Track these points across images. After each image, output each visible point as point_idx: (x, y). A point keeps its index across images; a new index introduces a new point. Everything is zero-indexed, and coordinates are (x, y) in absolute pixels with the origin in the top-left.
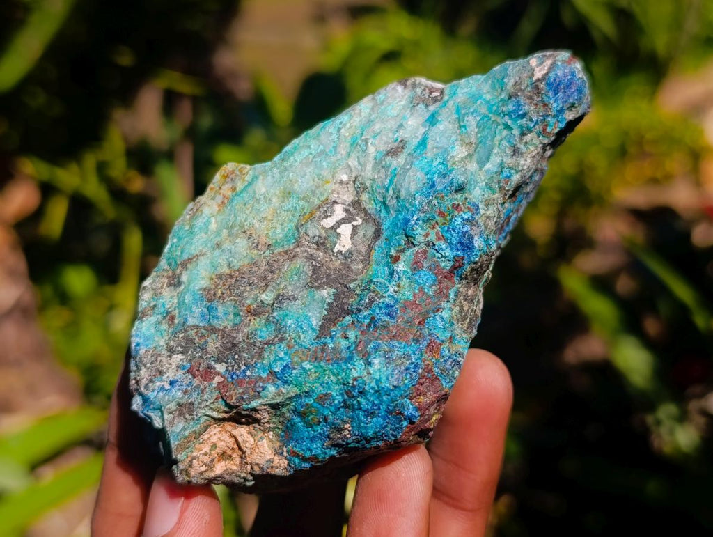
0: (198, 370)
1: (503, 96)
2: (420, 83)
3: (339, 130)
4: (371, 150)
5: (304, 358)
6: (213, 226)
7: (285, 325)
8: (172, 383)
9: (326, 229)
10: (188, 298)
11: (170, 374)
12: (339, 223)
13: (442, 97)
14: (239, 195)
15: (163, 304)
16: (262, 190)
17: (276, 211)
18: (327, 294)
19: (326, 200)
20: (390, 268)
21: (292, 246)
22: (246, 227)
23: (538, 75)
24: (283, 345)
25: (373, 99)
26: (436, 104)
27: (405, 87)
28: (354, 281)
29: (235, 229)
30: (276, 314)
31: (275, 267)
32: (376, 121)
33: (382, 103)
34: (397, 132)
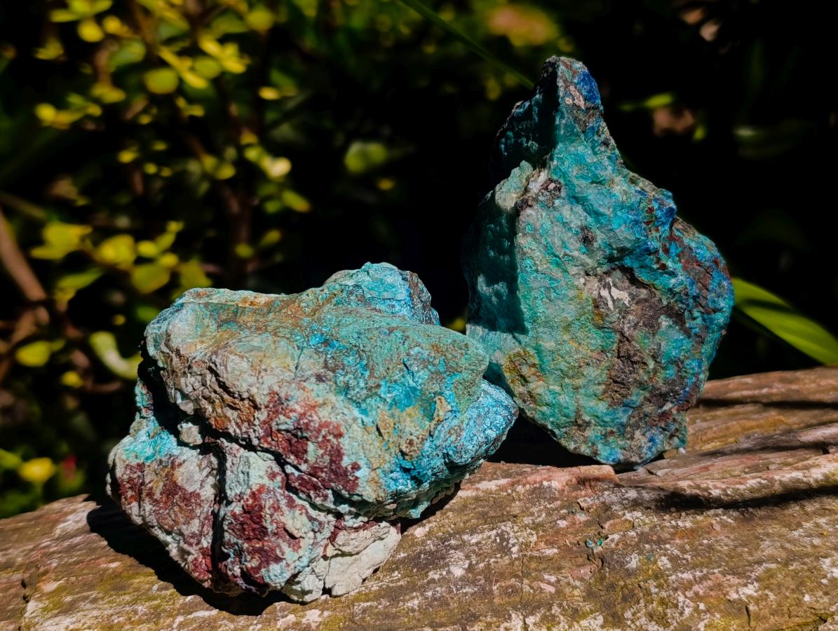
0: (655, 421)
1: (582, 136)
2: (536, 195)
3: (537, 271)
4: (576, 254)
5: (699, 350)
6: (557, 389)
7: (675, 357)
8: (651, 440)
9: (614, 307)
10: (607, 419)
11: (644, 440)
12: (612, 297)
13: (560, 183)
14: (544, 363)
15: (596, 437)
16: (553, 344)
17: (574, 339)
18: (665, 322)
19: (594, 300)
20: (666, 273)
21: (618, 336)
22: (576, 364)
23: (582, 103)
24: (687, 362)
25: (524, 235)
26: (563, 190)
27: (531, 206)
28: (660, 300)
29: (571, 373)
30: (663, 361)
31: (632, 353)
32: (549, 240)
33: (535, 230)
34: (570, 229)
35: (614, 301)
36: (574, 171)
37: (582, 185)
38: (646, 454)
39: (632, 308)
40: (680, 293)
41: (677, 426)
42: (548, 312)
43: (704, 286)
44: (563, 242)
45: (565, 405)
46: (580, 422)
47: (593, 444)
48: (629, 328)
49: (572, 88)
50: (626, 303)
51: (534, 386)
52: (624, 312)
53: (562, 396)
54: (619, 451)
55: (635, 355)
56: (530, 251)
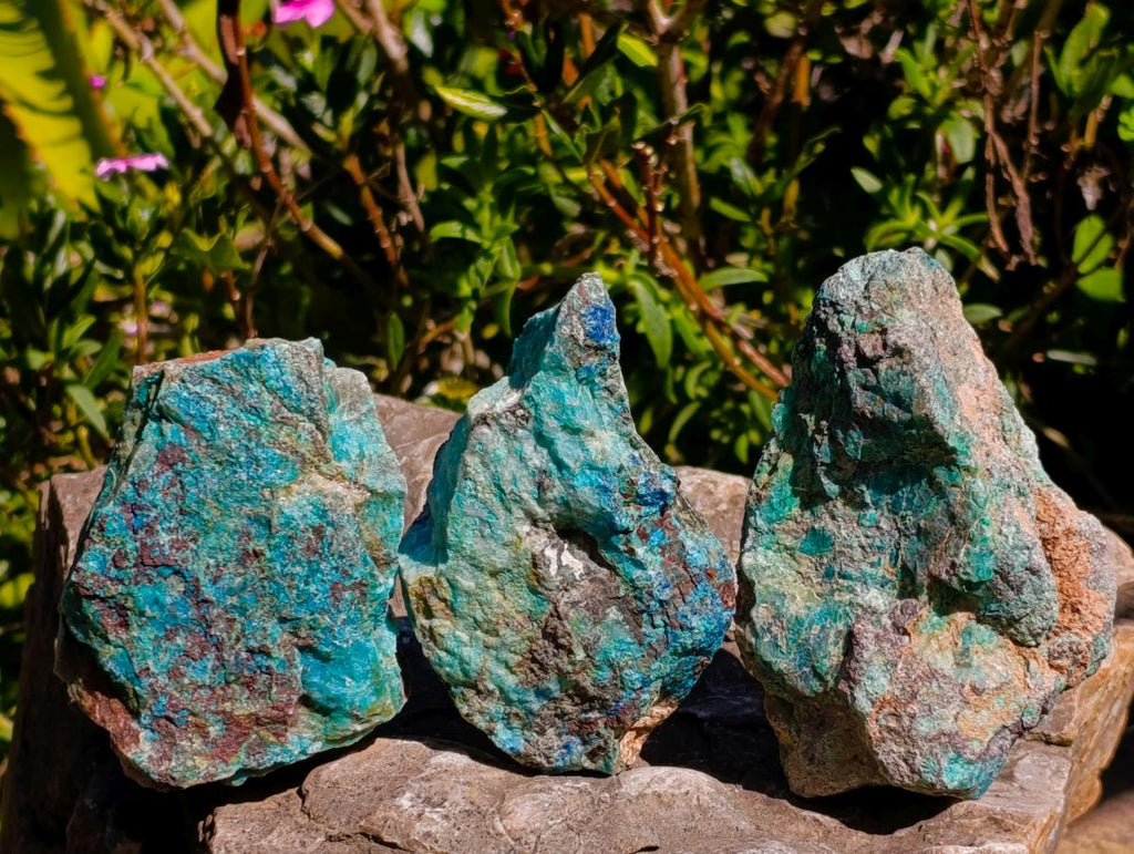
0: (576, 725)
1: (573, 374)
2: (497, 415)
4: (526, 496)
5: (648, 664)
6: (465, 638)
7: (613, 659)
8: (566, 747)
9: (558, 574)
10: (514, 697)
11: (556, 743)
12: (559, 560)
13: (529, 413)
14: (456, 602)
15: (497, 712)
16: (472, 584)
17: (501, 589)
18: (613, 613)
19: (534, 556)
20: (632, 560)
21: (551, 607)
22: (494, 619)
23: (581, 337)
24: (627, 671)
25: (473, 453)
26: (531, 421)
27: (488, 425)
28: (618, 588)
29: (485, 626)
30: (597, 658)
31: (560, 633)
32: (499, 470)
33: (487, 452)
34: (527, 466)
35: (560, 566)
36: (548, 406)
37: (551, 424)
38: (557, 760)
39: (582, 583)
40: (641, 589)
41: (602, 744)
42: (476, 547)
43: (681, 593)
44: (514, 478)
45: (467, 659)
46: (481, 687)
47: (491, 720)
48: (566, 603)
49: (575, 318)
50: (577, 575)
51: (439, 624)
52: (569, 584)
53: (468, 648)
54: (522, 741)
55: (563, 637)
56: (473, 472)
